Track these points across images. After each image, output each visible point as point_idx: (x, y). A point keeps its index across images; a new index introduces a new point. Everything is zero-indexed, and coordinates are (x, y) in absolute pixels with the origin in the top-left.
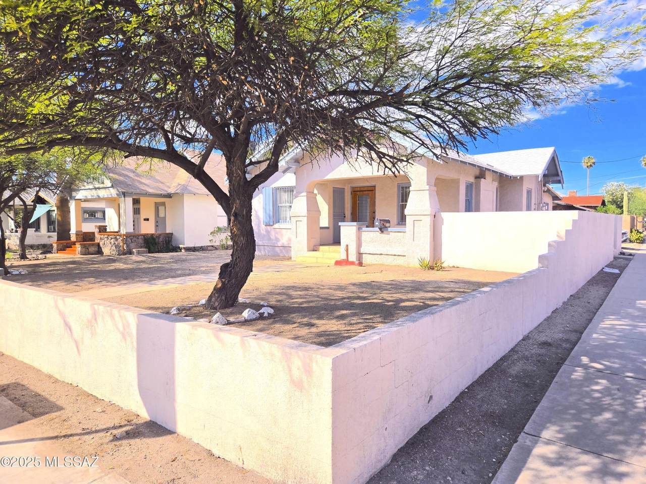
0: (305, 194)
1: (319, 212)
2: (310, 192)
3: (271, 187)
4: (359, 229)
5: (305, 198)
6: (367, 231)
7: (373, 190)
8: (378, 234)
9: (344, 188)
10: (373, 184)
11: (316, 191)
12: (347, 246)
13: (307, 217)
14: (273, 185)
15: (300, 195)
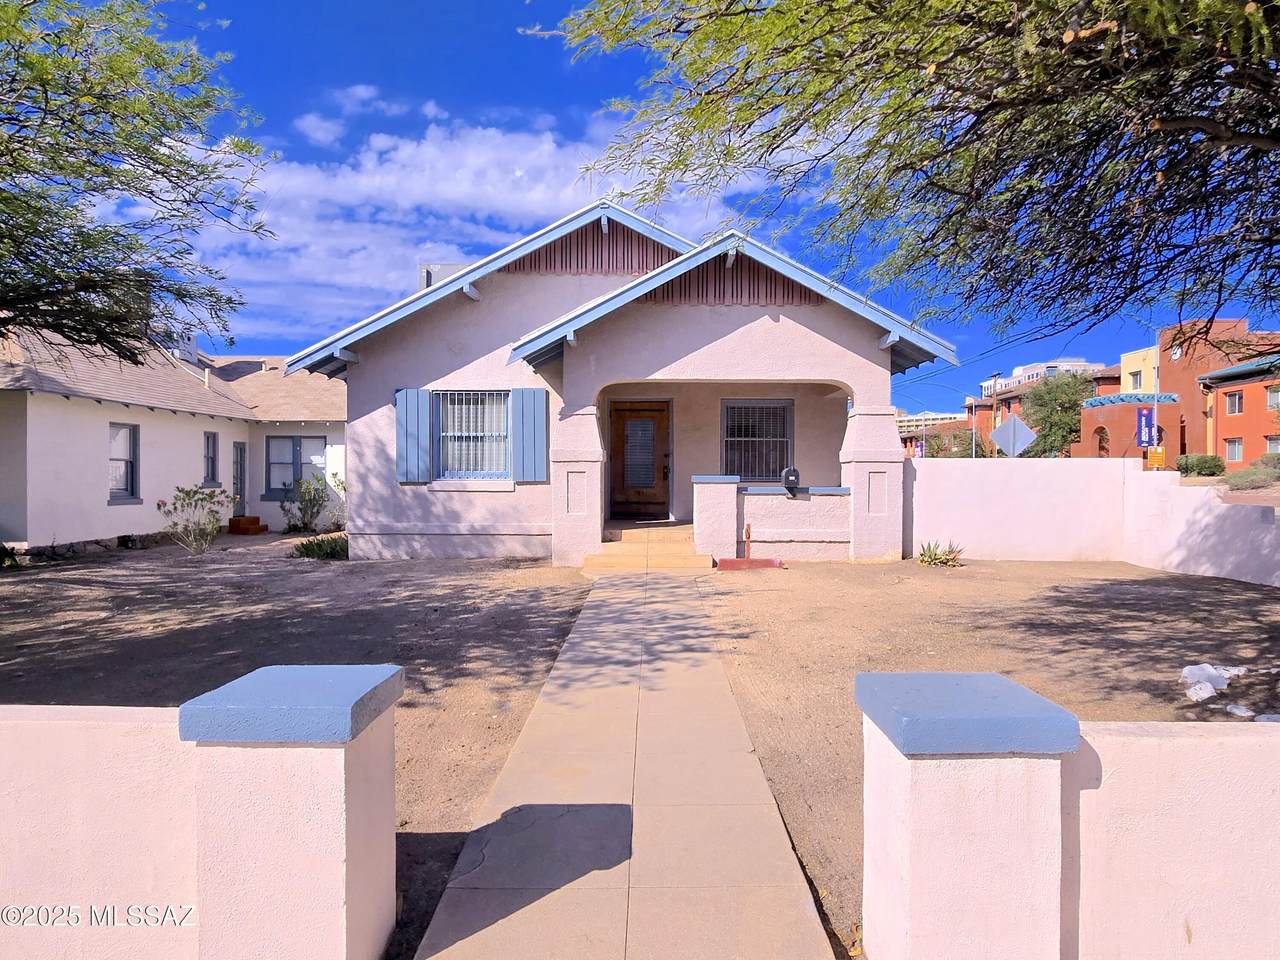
0: (591, 409)
3: (424, 388)
5: (592, 420)
6: (758, 495)
8: (784, 499)
10: (665, 396)
13: (602, 463)
14: (432, 386)
15: (577, 413)
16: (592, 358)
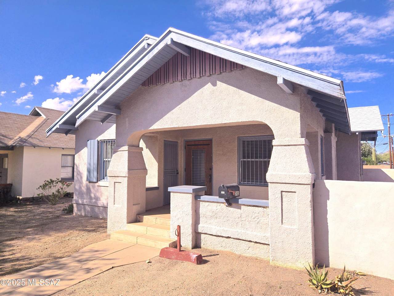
0: (126, 148)
1: (144, 170)
2: (133, 146)
3: (97, 139)
4: (197, 196)
5: (126, 153)
6: (208, 202)
7: (209, 145)
8: (224, 206)
9: (177, 142)
10: (208, 137)
11: (142, 144)
12: (179, 227)
13: (128, 177)
14: (100, 138)
15: (119, 150)
16: (127, 119)
